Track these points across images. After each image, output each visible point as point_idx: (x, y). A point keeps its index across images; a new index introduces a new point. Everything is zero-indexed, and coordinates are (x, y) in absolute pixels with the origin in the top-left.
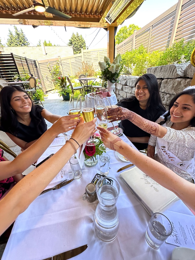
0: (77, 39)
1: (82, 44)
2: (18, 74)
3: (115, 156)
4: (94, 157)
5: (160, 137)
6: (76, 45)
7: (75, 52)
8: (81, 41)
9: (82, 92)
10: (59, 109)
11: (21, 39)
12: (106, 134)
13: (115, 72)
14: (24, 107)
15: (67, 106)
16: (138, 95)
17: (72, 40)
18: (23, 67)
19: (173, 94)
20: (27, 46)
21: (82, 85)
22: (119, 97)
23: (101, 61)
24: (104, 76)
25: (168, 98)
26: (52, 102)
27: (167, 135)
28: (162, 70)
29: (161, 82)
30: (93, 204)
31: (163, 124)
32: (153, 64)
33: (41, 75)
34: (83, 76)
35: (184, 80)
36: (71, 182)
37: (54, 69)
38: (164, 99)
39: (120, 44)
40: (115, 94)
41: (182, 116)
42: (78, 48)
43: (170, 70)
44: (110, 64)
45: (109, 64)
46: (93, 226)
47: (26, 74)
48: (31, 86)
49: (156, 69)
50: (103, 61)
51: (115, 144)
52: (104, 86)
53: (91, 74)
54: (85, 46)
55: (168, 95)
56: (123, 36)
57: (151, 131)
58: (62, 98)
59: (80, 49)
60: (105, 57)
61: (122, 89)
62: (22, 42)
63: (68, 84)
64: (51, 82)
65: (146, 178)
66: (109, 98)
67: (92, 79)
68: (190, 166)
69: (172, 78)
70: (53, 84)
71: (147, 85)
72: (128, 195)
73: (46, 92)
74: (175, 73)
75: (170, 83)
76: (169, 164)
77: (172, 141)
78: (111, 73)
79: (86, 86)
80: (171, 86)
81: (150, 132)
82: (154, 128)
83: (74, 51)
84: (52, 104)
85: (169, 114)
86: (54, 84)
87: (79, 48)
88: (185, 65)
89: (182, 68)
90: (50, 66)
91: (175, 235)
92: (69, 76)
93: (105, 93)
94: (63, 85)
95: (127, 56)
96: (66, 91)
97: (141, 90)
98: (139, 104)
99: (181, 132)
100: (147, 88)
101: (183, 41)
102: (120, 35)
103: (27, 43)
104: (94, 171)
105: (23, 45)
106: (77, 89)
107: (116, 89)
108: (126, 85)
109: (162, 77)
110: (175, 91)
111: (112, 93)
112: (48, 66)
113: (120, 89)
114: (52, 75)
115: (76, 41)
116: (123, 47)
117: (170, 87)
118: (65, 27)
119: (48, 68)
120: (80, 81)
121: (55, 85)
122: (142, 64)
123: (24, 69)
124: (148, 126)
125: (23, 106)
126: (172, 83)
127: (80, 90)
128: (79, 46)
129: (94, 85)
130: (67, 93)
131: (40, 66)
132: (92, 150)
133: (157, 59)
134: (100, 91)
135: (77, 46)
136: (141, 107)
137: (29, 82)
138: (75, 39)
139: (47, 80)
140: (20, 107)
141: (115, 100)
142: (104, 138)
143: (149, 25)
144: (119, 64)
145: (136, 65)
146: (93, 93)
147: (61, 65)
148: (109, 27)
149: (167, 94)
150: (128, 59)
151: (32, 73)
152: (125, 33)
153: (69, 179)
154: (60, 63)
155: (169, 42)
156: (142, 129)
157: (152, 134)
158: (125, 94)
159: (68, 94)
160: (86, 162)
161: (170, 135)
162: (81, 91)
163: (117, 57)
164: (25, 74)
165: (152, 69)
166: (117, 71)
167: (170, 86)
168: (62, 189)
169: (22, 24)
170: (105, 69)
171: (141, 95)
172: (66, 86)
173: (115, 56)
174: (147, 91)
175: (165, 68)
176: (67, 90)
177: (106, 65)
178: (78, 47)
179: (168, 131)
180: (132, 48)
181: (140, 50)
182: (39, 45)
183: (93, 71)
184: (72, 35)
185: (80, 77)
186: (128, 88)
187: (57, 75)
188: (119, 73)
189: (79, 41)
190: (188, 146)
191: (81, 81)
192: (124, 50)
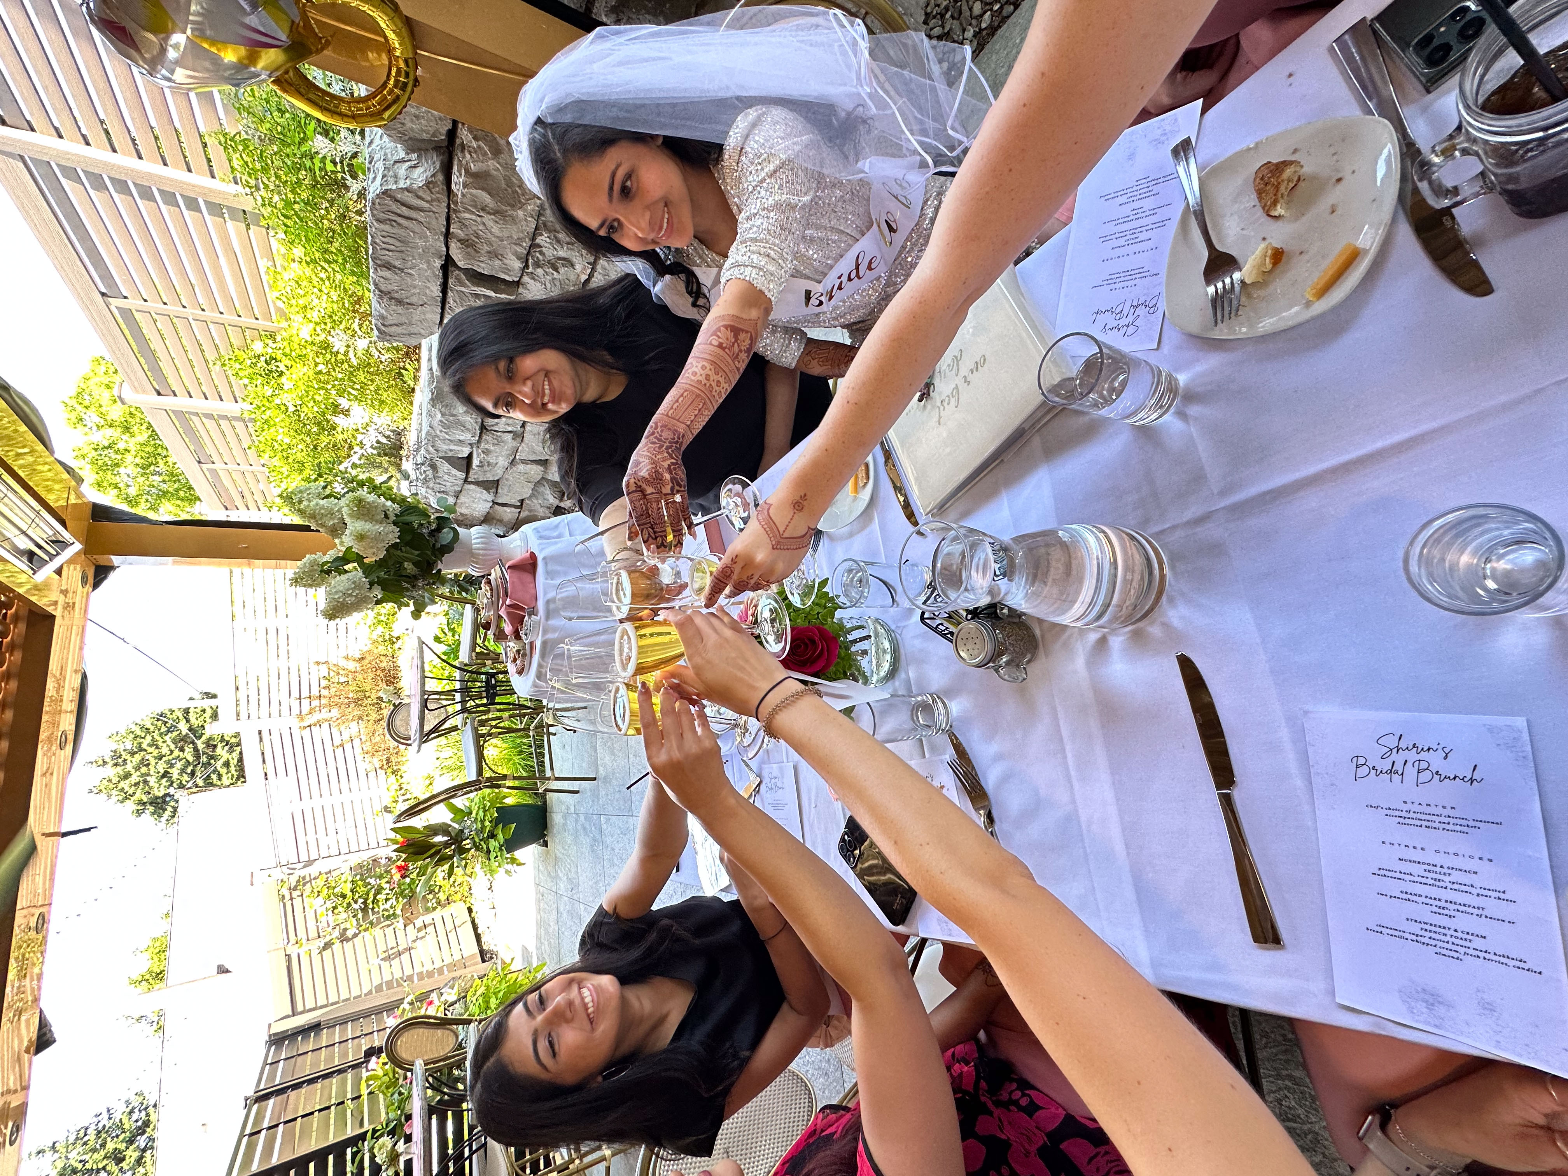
0: (129, 767)
1: (168, 731)
2: (364, 1140)
3: (851, 535)
4: (850, 637)
5: (768, 310)
6: (175, 772)
7: (224, 777)
8: (149, 738)
9: (496, 727)
10: (599, 867)
11: (102, 1153)
12: (737, 569)
13: (395, 523)
14: (590, 1010)
15: (582, 818)
16: (544, 405)
17: (140, 795)
18: (312, 1113)
19: (540, 215)
20: (151, 1110)
21: (455, 729)
22: (536, 506)
23: (322, 606)
24: (414, 586)
25: (558, 241)
26: (554, 916)
27: (760, 283)
28: (397, 263)
29: (466, 271)
30: (1043, 637)
31: (699, 284)
32: (347, 305)
33: (370, 993)
34: (398, 722)
35: (464, 157)
36: (960, 744)
37: (335, 908)
38: (560, 259)
39: (201, 487)
40: (524, 528)
41: (662, 204)
42: (197, 756)
43: (399, 224)
44: (341, 554)
45: (338, 559)
46: (1117, 635)
47: (364, 1091)
48: (442, 1053)
49: (383, 294)
50: (319, 596)
51: (781, 529)
52: (467, 591)
53: (378, 673)
54: (187, 711)
55: (543, 239)
56: (134, 471)
57: (741, 351)
58: (528, 853)
59: (200, 745)
60: (296, 581)
61: (492, 486)
62: (123, 1146)
63: (440, 815)
64: (419, 930)
65: (939, 404)
66: (546, 564)
67: (417, 661)
68: (897, 190)
69: (448, 213)
70: (433, 915)
71: (495, 359)
72: (1010, 482)
73: (484, 961)
74: (423, 199)
75: (475, 228)
76: (890, 277)
77: (785, 260)
78: (395, 546)
79: (463, 702)
80: (490, 224)
81: (743, 356)
82: (726, 336)
83: (212, 784)
84: (565, 915)
85: (650, 256)
86: (434, 909)
87: (196, 749)
88: (377, 141)
89: (396, 158)
90: (313, 933)
91: (1132, 310)
92: (387, 809)
93: (513, 583)
94: (447, 845)
95: (286, 453)
96: (483, 827)
97: (520, 392)
98: (594, 405)
99: (748, 219)
100: (511, 360)
101: (225, 135)
102: (128, 486)
103: (131, 1112)
104: (916, 637)
105: (141, 1141)
106: (480, 757)
107: (487, 519)
108: (465, 462)
109: (438, 263)
110: (520, 202)
111: (518, 543)
112: (315, 952)
113: (490, 497)
114: (371, 923)
115: (144, 770)
116: (221, 473)
117: (495, 230)
118: (64, 835)
119: (324, 949)
120: (426, 737)
121: (439, 903)
122: (346, 366)
123: (328, 1108)
124: (713, 363)
125: (588, 1015)
126: (474, 217)
127: (483, 735)
128: (182, 750)
129: (454, 650)
130: (496, 822)
131: (310, 1004)
132: (813, 642)
133: (322, 279)
134: (502, 613)
135: (179, 765)
136: (611, 396)
137: (419, 1066)
138: (135, 778)
139: (405, 957)
140: (593, 1030)
141: (557, 526)
142: (756, 578)
143: (99, 311)
144: (343, 502)
145: (344, 403)
146: (511, 655)
147: (310, 863)
148: (92, 554)
149: (534, 245)
150: (300, 446)
151: (354, 1053)
152: (119, 457)
153: (950, 753)
154: (298, 873)
155: (216, 209)
156: (726, 389)
157: (751, 345)
158: (521, 467)
159: (505, 815)
160: (875, 678)
161: (760, 269)
162: (490, 735)
163: (299, 510)
164: (365, 1097)
165: (382, 317)
166: (386, 516)
167: (493, 227)
168: (990, 780)
169: (17, 1128)
170: (371, 584)
171: (547, 392)
172: (456, 826)
173: (297, 520)
174: (529, 363)
175: (384, 246)
176: (482, 821)
177: (344, 577)
178: (191, 759)
179: (742, 277)
180: (236, 419)
181: (251, 370)
182: (155, 1027)
183: (362, 658)
184: (103, 796)
185: (404, 740)
186: (487, 452)
187: (379, 891)
188: (402, 501)
189: (150, 750)
190: (809, 189)
191: (428, 734)
192: (244, 467)
